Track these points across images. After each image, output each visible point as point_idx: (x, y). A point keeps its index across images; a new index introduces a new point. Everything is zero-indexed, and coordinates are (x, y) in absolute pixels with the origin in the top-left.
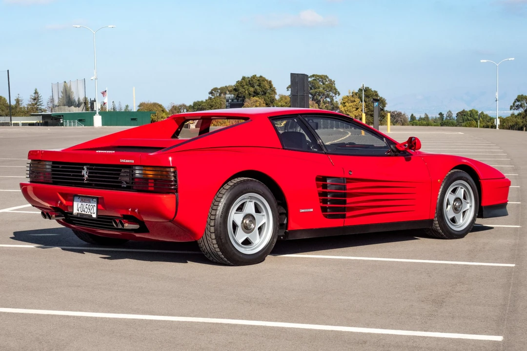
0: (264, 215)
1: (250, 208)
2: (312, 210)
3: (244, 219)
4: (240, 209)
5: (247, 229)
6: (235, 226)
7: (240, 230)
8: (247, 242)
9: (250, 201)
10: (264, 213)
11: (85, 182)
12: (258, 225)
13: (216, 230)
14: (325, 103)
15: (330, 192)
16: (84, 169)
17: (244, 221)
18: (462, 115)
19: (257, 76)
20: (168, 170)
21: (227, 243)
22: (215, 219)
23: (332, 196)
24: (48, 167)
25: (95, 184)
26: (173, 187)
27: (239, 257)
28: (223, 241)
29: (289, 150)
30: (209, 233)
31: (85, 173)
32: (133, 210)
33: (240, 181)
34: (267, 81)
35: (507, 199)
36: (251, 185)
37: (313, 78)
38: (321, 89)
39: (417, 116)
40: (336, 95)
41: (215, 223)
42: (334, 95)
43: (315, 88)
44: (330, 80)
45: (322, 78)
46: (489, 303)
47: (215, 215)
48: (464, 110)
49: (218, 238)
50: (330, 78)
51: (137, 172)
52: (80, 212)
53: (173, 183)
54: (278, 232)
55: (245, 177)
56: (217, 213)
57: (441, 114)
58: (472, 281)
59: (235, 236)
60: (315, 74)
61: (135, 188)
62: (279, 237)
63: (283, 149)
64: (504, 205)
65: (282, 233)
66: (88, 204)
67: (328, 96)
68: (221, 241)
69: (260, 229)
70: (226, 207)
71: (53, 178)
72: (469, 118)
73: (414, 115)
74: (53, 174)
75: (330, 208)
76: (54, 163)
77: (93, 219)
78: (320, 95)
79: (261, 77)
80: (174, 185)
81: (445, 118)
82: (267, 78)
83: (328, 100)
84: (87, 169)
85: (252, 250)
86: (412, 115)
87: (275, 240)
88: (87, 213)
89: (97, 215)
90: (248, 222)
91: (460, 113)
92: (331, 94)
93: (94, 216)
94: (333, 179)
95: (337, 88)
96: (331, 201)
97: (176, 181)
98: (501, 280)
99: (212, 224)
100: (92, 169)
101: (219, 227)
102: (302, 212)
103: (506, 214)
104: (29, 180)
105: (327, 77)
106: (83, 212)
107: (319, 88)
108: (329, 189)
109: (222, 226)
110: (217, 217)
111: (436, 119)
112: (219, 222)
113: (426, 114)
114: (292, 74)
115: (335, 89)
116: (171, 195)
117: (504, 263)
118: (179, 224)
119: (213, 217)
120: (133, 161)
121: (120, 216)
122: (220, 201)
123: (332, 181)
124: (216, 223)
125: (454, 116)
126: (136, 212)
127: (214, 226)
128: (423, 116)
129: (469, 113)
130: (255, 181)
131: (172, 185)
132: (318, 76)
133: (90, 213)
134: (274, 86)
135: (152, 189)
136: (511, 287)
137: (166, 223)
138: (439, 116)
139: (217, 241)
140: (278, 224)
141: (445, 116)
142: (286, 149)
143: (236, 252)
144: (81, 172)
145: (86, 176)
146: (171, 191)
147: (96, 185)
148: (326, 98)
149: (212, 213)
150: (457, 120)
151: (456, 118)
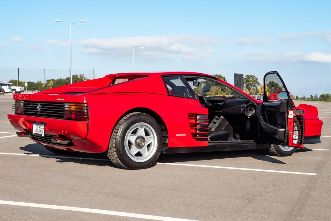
0: (151, 137)
1: (141, 132)
2: (185, 135)
3: (137, 139)
4: (134, 133)
5: (139, 146)
6: (130, 144)
7: (134, 147)
8: (139, 154)
9: (141, 128)
10: (152, 136)
11: (39, 113)
12: (147, 144)
13: (116, 145)
14: (253, 89)
15: (199, 124)
16: (38, 105)
17: (137, 141)
18: (322, 96)
19: (218, 75)
20: (83, 105)
21: (124, 154)
22: (116, 139)
23: (200, 127)
24: (22, 104)
25: (45, 114)
26: (85, 117)
27: (133, 164)
28: (121, 153)
29: (172, 96)
30: (112, 148)
31: (39, 107)
32: (64, 132)
33: (134, 114)
34: (223, 77)
35: (320, 132)
36: (142, 117)
37: (247, 77)
38: (251, 82)
39: (300, 97)
40: (258, 85)
41: (115, 141)
42: (257, 85)
43: (248, 82)
44: (256, 78)
45: (252, 77)
46: (287, 202)
47: (116, 136)
48: (323, 94)
49: (118, 151)
50: (256, 77)
51: (66, 106)
52: (36, 132)
53: (85, 114)
54: (161, 148)
55: (139, 112)
56: (118, 135)
57: (311, 96)
58: (282, 184)
59: (130, 150)
60: (248, 75)
61: (65, 117)
62: (162, 152)
63: (168, 95)
64: (318, 136)
65: (164, 149)
66: (40, 127)
67: (254, 86)
68: (120, 153)
69: (149, 146)
70: (123, 131)
71: (25, 111)
72: (326, 98)
73: (298, 96)
74: (25, 109)
75: (198, 134)
76: (25, 101)
77: (42, 137)
78: (250, 85)
79: (220, 75)
80: (87, 115)
81: (313, 98)
82: (223, 76)
83: (255, 88)
84: (40, 105)
85: (142, 160)
86: (297, 96)
87: (159, 154)
88: (39, 133)
89: (44, 134)
90: (139, 141)
91: (321, 95)
92: (256, 85)
93: (43, 135)
94: (202, 115)
95: (259, 82)
96: (199, 129)
97: (87, 112)
98: (302, 185)
99: (114, 142)
100: (43, 105)
101: (118, 144)
102: (178, 136)
103: (319, 142)
104: (14, 112)
105: (255, 77)
106: (38, 133)
107: (250, 81)
108: (198, 122)
109: (120, 143)
110: (117, 137)
111: (309, 98)
112: (118, 141)
113: (304, 96)
114: (235, 74)
115: (258, 83)
116: (84, 122)
117: (309, 173)
118: (90, 141)
119: (114, 137)
120: (63, 100)
121: (57, 135)
122: (119, 127)
123: (200, 117)
124: (117, 141)
125: (318, 97)
126: (66, 133)
127: (115, 143)
128: (302, 97)
129: (326, 95)
130: (145, 115)
131: (85, 115)
132: (250, 76)
133: (41, 133)
134: (226, 80)
135: (74, 118)
136: (307, 190)
137: (82, 140)
138: (310, 97)
139: (117, 153)
140: (161, 143)
141: (314, 97)
142: (170, 96)
143: (130, 161)
144: (37, 107)
145: (39, 109)
146: (85, 119)
147: (47, 115)
148: (254, 87)
149: (114, 135)
150: (320, 99)
151: (319, 98)
